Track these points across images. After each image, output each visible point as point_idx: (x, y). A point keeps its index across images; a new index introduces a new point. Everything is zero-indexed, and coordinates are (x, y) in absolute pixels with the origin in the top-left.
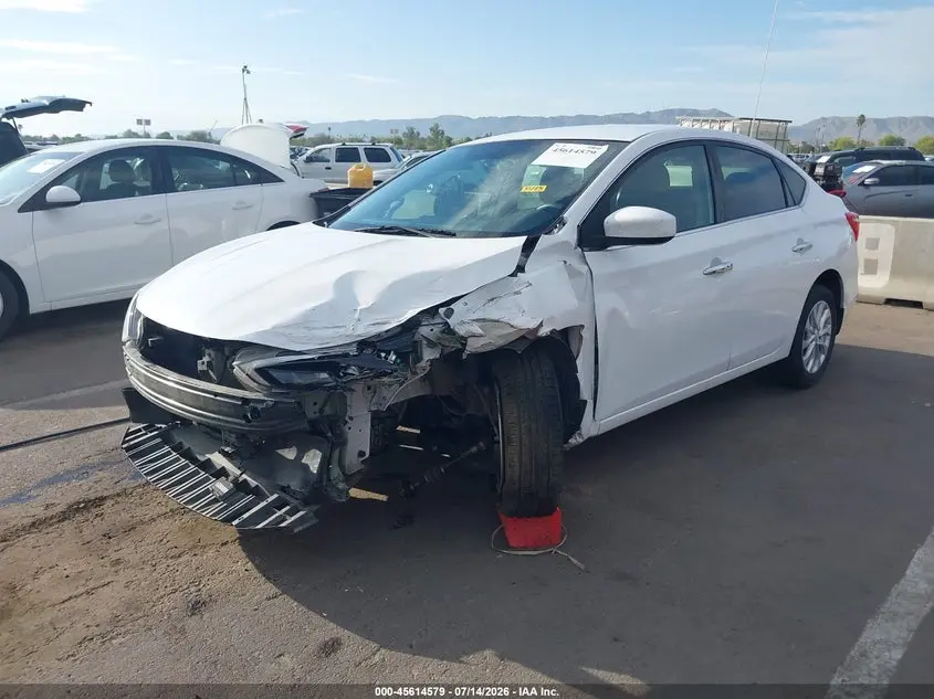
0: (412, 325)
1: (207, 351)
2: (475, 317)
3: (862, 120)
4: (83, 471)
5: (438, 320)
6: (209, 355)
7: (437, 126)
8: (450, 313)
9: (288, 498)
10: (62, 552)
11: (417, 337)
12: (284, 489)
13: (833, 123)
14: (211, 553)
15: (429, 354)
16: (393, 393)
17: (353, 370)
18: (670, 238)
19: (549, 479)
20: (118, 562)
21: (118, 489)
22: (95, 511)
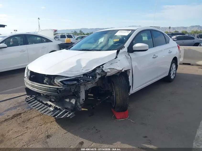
0: (94, 70)
1: (46, 78)
2: (109, 68)
3: (170, 28)
4: (15, 107)
5: (100, 69)
6: (47, 79)
7: (81, 30)
8: (103, 67)
9: (67, 110)
10: (14, 126)
11: (96, 73)
12: (66, 108)
13: (164, 28)
14: (49, 124)
15: (98, 77)
16: (90, 86)
17: (82, 81)
18: (147, 50)
19: (126, 103)
20: (27, 128)
21: (24, 111)
22: (19, 116)
